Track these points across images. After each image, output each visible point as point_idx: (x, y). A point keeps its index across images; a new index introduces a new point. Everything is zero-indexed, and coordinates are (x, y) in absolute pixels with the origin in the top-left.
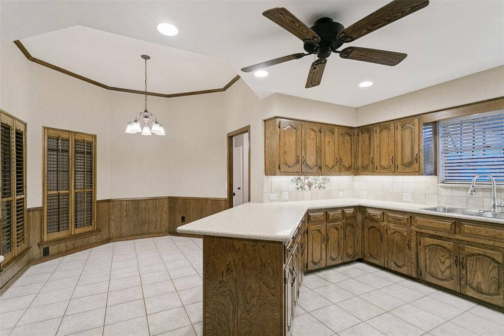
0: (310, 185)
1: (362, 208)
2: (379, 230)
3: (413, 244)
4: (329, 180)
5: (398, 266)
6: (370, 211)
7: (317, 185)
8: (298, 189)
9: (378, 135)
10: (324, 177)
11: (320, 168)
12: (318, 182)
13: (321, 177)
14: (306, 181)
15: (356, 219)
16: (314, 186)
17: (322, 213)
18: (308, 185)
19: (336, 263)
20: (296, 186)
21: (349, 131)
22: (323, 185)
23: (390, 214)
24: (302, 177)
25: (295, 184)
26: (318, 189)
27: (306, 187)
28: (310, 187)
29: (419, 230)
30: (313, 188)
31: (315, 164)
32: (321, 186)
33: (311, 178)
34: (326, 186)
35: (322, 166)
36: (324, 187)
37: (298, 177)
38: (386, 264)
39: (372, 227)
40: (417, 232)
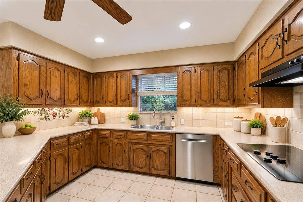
0: (54, 115)
1: (97, 131)
2: (108, 143)
3: (127, 150)
4: (71, 111)
5: (119, 166)
6: (101, 132)
7: (61, 115)
8: (42, 119)
9: (107, 80)
10: (68, 108)
11: (64, 101)
12: (62, 112)
13: (65, 108)
14: (51, 112)
15: (92, 139)
16: (59, 115)
17: (65, 139)
18: (52, 115)
19: (77, 175)
20: (40, 117)
21: (87, 75)
22: (66, 115)
23: (115, 133)
24: (47, 109)
25: (39, 114)
26: (61, 118)
27: (51, 117)
28: (54, 116)
29: (131, 141)
30: (57, 117)
31: (59, 97)
32: (65, 116)
33: (55, 110)
34: (68, 115)
35: (66, 100)
36: (67, 116)
37: (42, 108)
38: (112, 166)
39: (103, 142)
40: (129, 142)
